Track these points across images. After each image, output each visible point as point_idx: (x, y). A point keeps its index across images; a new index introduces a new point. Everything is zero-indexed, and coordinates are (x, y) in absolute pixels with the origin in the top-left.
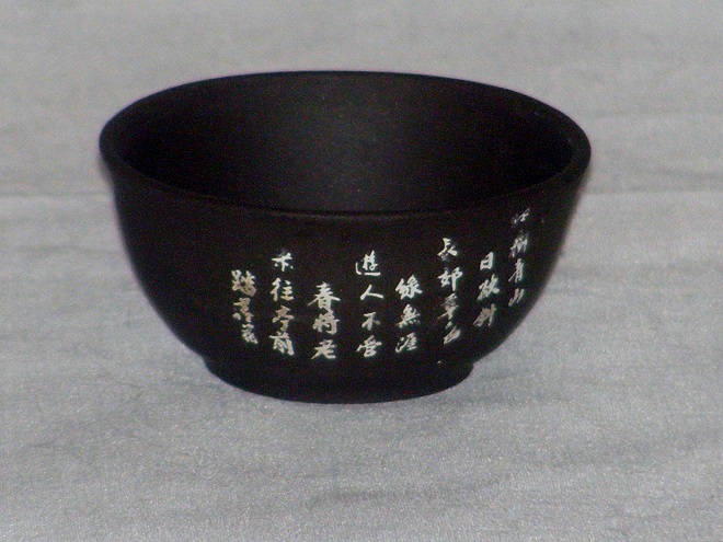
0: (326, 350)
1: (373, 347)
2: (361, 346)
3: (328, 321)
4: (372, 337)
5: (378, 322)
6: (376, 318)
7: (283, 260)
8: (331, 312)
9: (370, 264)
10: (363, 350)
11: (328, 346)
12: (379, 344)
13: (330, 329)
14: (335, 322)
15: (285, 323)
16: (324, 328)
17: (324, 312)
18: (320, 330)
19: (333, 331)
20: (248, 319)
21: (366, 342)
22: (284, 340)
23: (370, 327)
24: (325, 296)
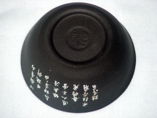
0: (76, 87)
1: (64, 86)
2: (67, 87)
3: (75, 95)
4: (64, 89)
5: (63, 92)
6: (63, 93)
7: (85, 105)
8: (74, 96)
9: (65, 103)
10: (67, 86)
11: (75, 88)
12: (63, 87)
13: (74, 93)
14: (73, 94)
15: (85, 93)
16: (76, 93)
17: (75, 96)
18: (77, 93)
19: (73, 92)
20: (94, 91)
21: (66, 88)
22: (86, 89)
23: (65, 91)
24: (75, 99)
